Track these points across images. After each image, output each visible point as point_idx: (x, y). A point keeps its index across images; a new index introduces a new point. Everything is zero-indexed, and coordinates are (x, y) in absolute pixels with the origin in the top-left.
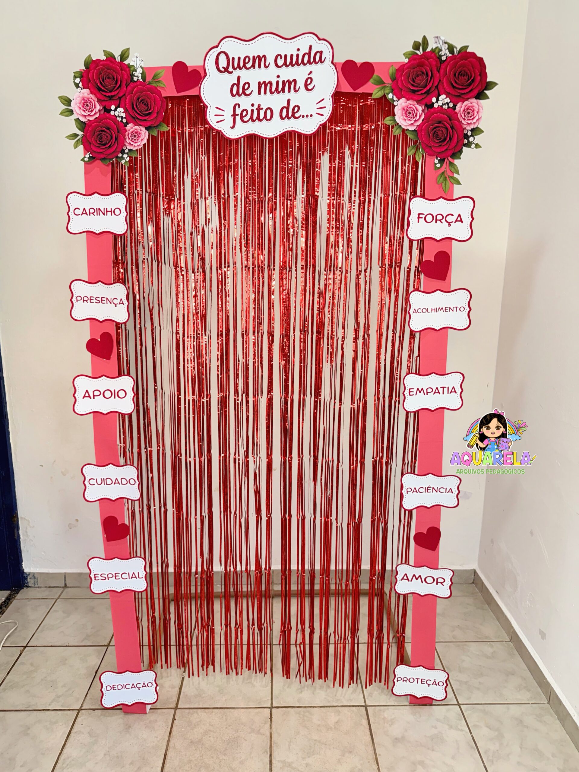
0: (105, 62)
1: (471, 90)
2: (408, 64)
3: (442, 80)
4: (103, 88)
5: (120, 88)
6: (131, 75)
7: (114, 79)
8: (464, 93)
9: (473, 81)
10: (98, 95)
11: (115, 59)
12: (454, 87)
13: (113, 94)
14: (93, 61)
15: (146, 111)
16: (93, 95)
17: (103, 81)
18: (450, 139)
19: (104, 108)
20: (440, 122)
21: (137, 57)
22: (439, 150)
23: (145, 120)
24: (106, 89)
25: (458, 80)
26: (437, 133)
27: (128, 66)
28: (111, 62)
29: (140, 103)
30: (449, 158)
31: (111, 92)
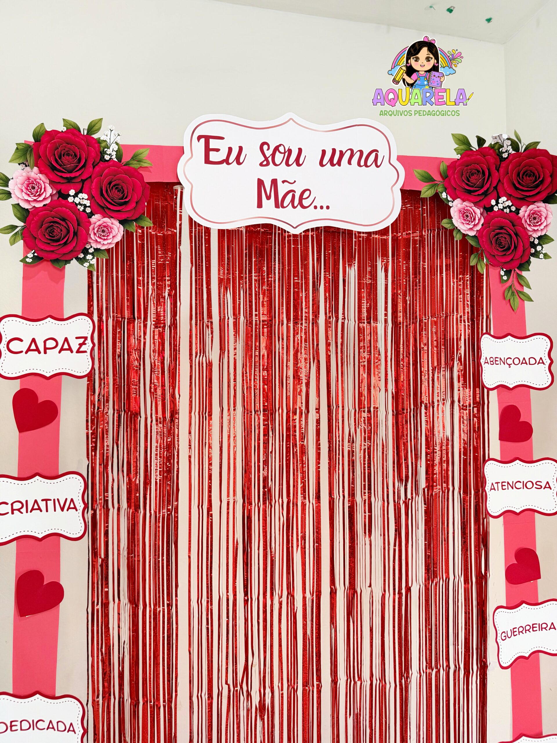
0: (64, 135)
1: (539, 193)
2: (461, 161)
3: (501, 180)
4: (58, 167)
5: (84, 169)
6: (101, 152)
7: (76, 156)
8: (530, 196)
9: (542, 182)
10: (51, 177)
11: (80, 131)
12: (517, 188)
13: (73, 175)
14: (46, 131)
15: (120, 199)
16: (44, 175)
17: (60, 158)
18: (515, 247)
19: (59, 193)
20: (502, 228)
21: (111, 131)
22: (503, 260)
23: (119, 211)
24: (63, 168)
25: (522, 181)
26: (500, 240)
27: (98, 142)
28: (74, 134)
29: (112, 188)
30: (516, 269)
31: (70, 172)
